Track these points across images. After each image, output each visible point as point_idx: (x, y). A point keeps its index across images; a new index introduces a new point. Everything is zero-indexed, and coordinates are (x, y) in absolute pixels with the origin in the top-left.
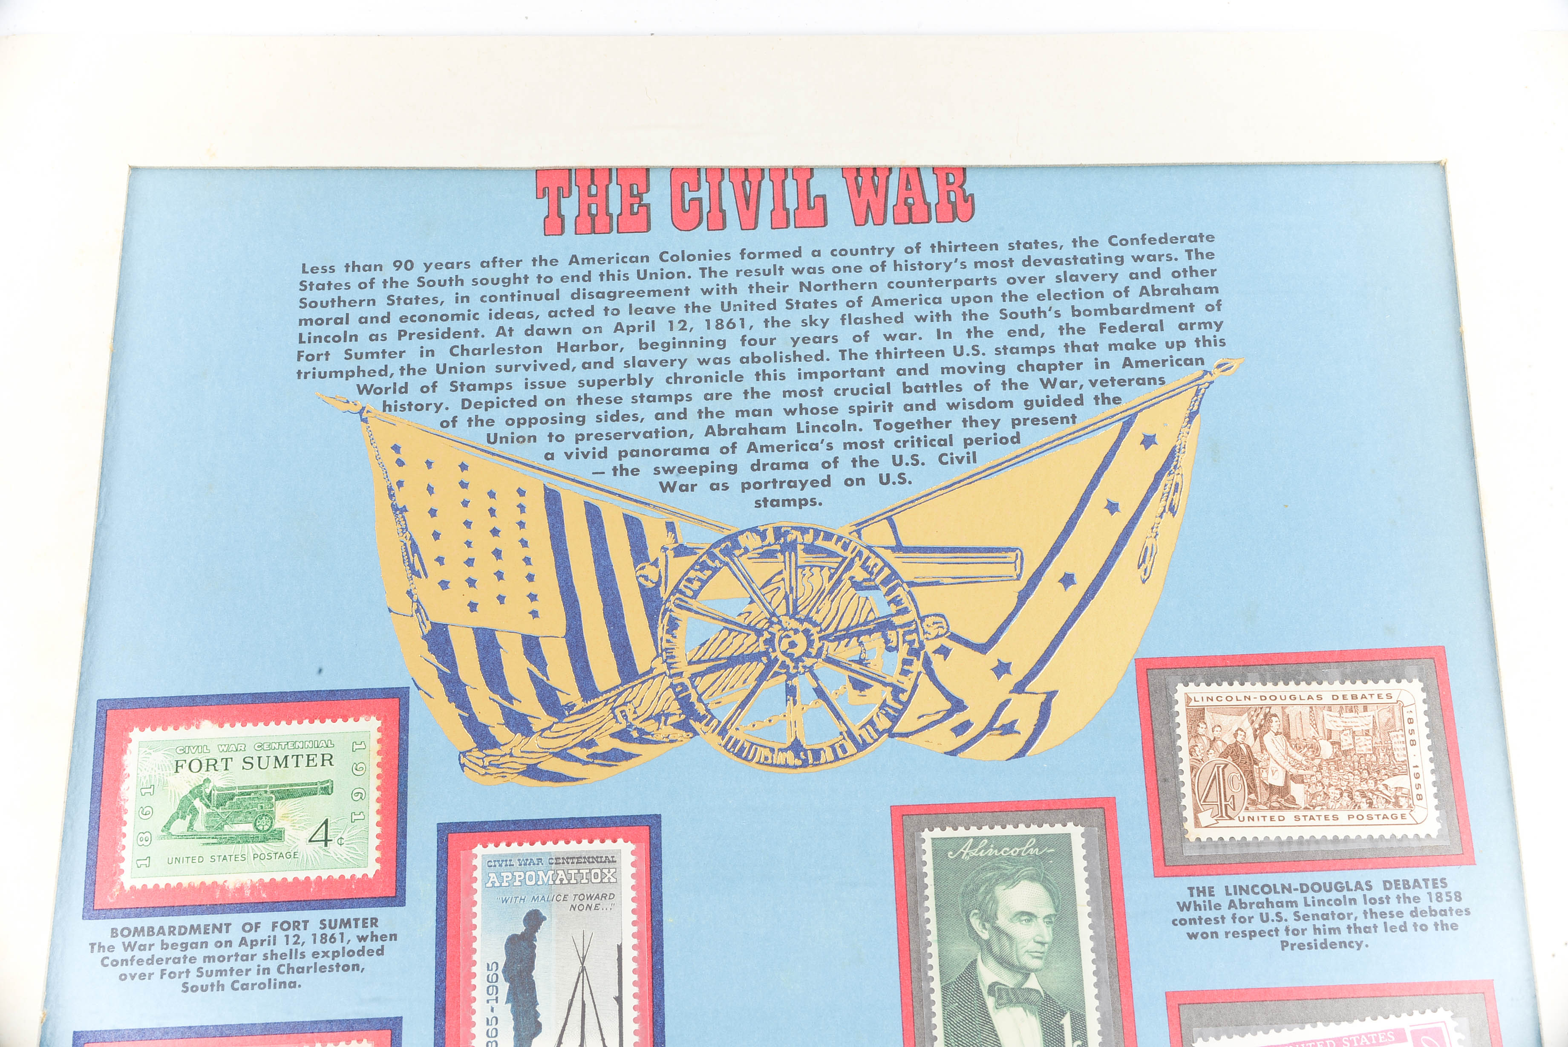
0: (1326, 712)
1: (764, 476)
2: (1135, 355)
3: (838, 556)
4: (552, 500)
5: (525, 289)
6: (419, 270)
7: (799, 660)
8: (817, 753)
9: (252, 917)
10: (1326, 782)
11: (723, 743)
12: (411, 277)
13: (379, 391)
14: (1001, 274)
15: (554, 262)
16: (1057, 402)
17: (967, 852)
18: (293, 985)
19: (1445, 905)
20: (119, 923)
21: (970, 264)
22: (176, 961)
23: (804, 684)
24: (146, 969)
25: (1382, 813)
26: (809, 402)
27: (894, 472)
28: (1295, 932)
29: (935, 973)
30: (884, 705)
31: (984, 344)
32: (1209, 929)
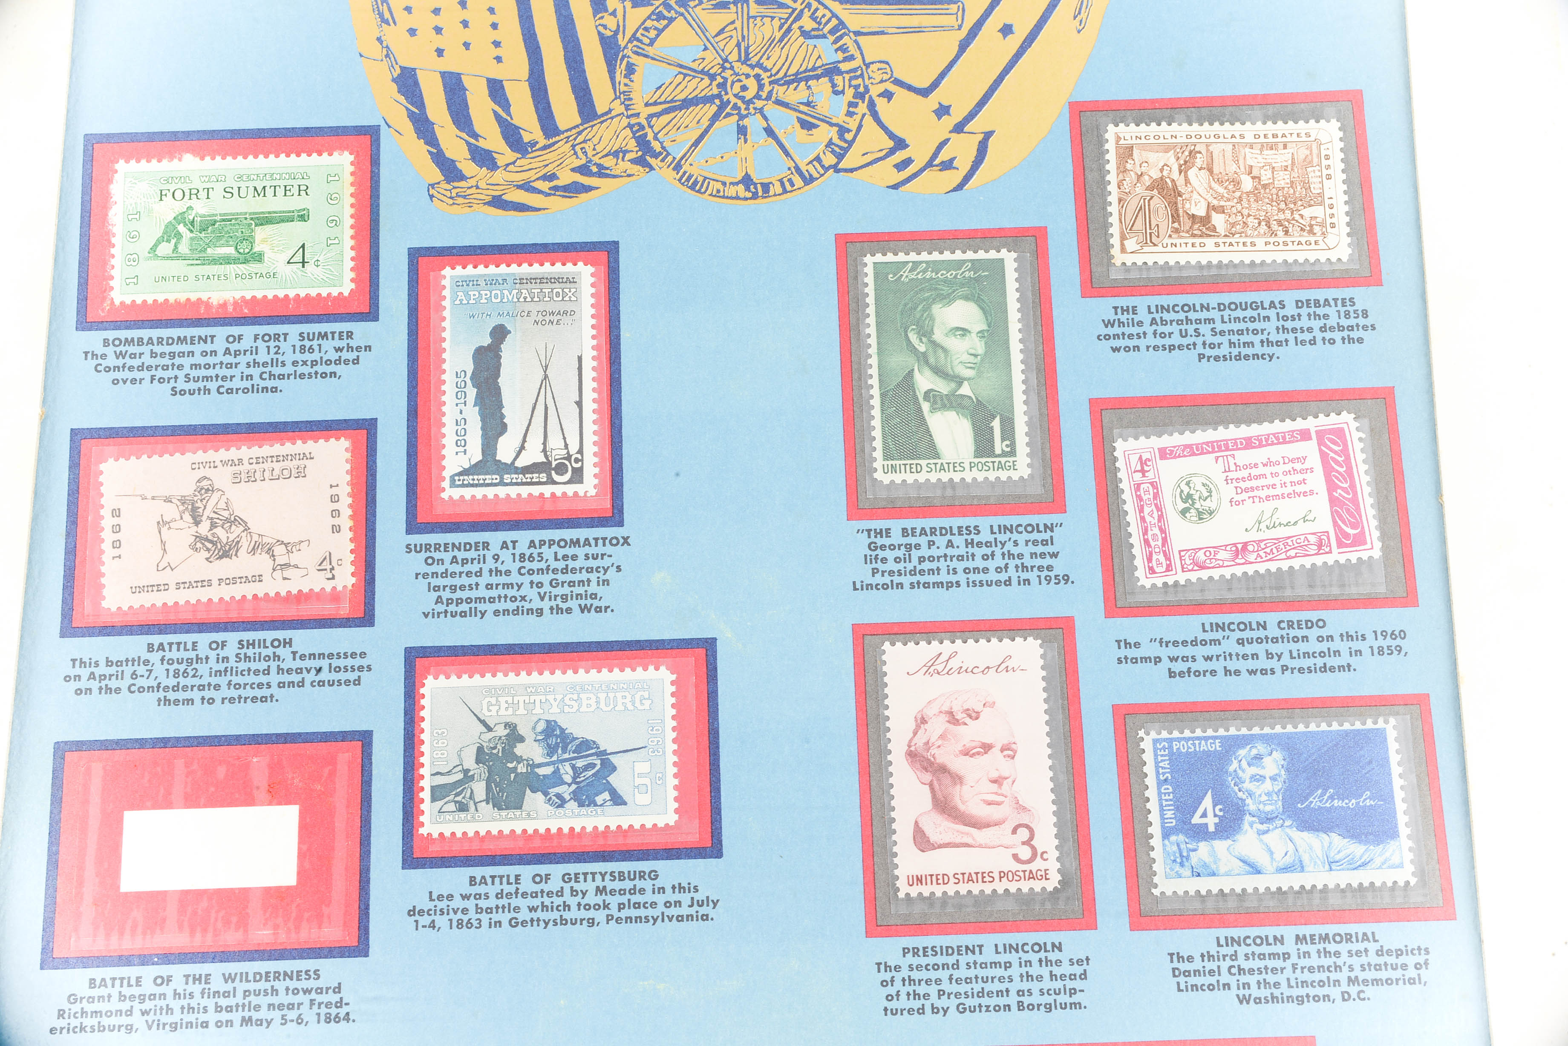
0: (1247, 150)
3: (788, 7)
7: (750, 101)
8: (766, 187)
9: (235, 330)
10: (1245, 212)
11: (678, 177)
17: (906, 275)
18: (274, 390)
19: (1352, 322)
20: (111, 335)
22: (165, 368)
23: (754, 124)
24: (138, 375)
25: (1297, 239)
28: (1212, 346)
29: (874, 382)
30: (830, 143)
32: (1131, 343)
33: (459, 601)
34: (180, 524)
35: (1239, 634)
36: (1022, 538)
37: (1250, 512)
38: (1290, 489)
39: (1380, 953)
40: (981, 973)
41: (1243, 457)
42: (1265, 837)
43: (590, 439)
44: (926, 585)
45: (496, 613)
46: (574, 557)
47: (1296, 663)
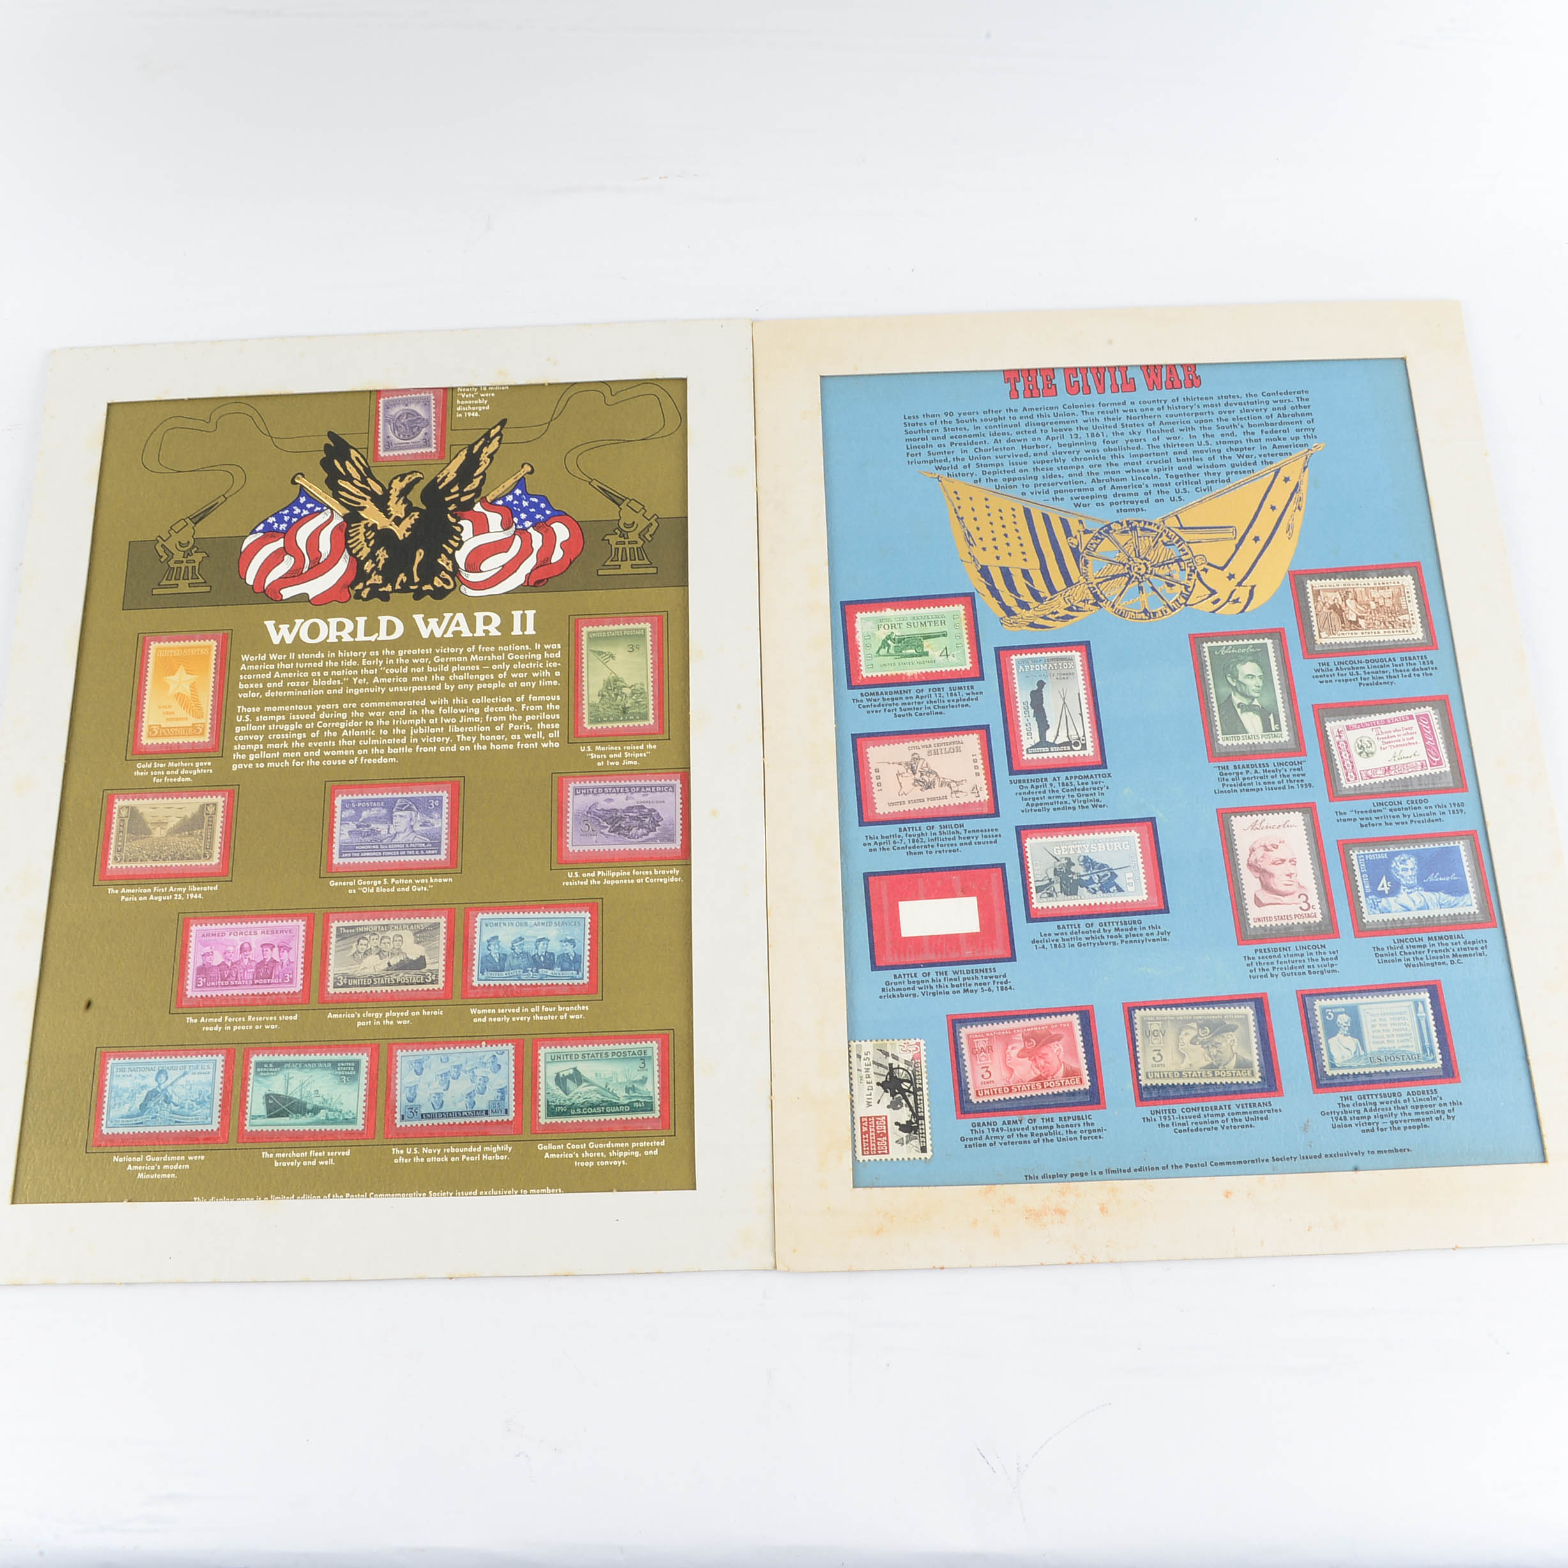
0: (1372, 590)
1: (1119, 499)
2: (1277, 443)
3: (1156, 532)
4: (1027, 512)
5: (1004, 422)
6: (956, 416)
7: (1142, 576)
8: (1154, 614)
9: (920, 687)
10: (1374, 618)
11: (1114, 611)
12: (953, 419)
13: (945, 468)
14: (1216, 410)
15: (1016, 411)
16: (1245, 464)
17: (1223, 652)
18: (941, 713)
19: (1427, 666)
20: (864, 691)
21: (1201, 406)
22: (890, 705)
23: (1146, 585)
24: (878, 709)
25: (1398, 630)
26: (1136, 467)
27: (1177, 496)
28: (1365, 679)
29: (1214, 700)
30: (1182, 593)
31: (1210, 440)
32: (1328, 679)
33: (1037, 805)
34: (906, 774)
35: (1389, 807)
36: (1288, 769)
37: (1390, 752)
38: (1406, 742)
39: (1465, 943)
40: (1291, 959)
41: (1384, 728)
42: (1411, 895)
43: (1088, 730)
44: (1247, 790)
45: (1054, 809)
46: (1087, 783)
47: (1417, 819)
